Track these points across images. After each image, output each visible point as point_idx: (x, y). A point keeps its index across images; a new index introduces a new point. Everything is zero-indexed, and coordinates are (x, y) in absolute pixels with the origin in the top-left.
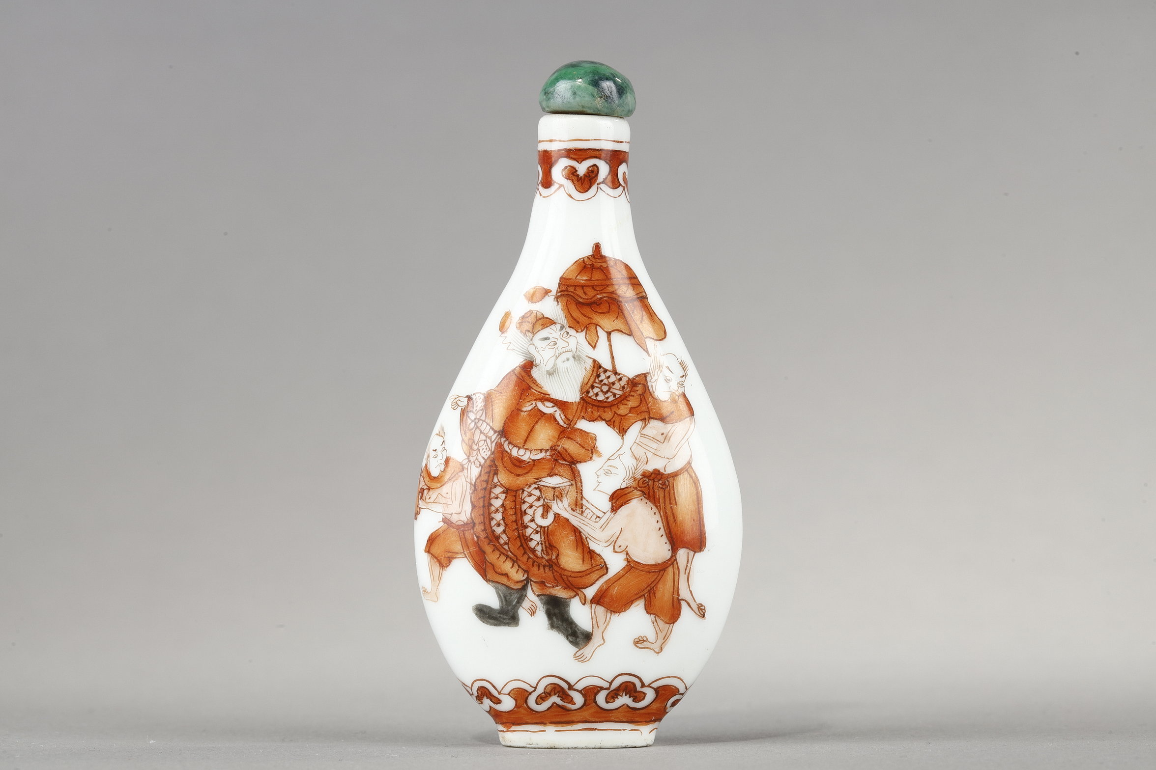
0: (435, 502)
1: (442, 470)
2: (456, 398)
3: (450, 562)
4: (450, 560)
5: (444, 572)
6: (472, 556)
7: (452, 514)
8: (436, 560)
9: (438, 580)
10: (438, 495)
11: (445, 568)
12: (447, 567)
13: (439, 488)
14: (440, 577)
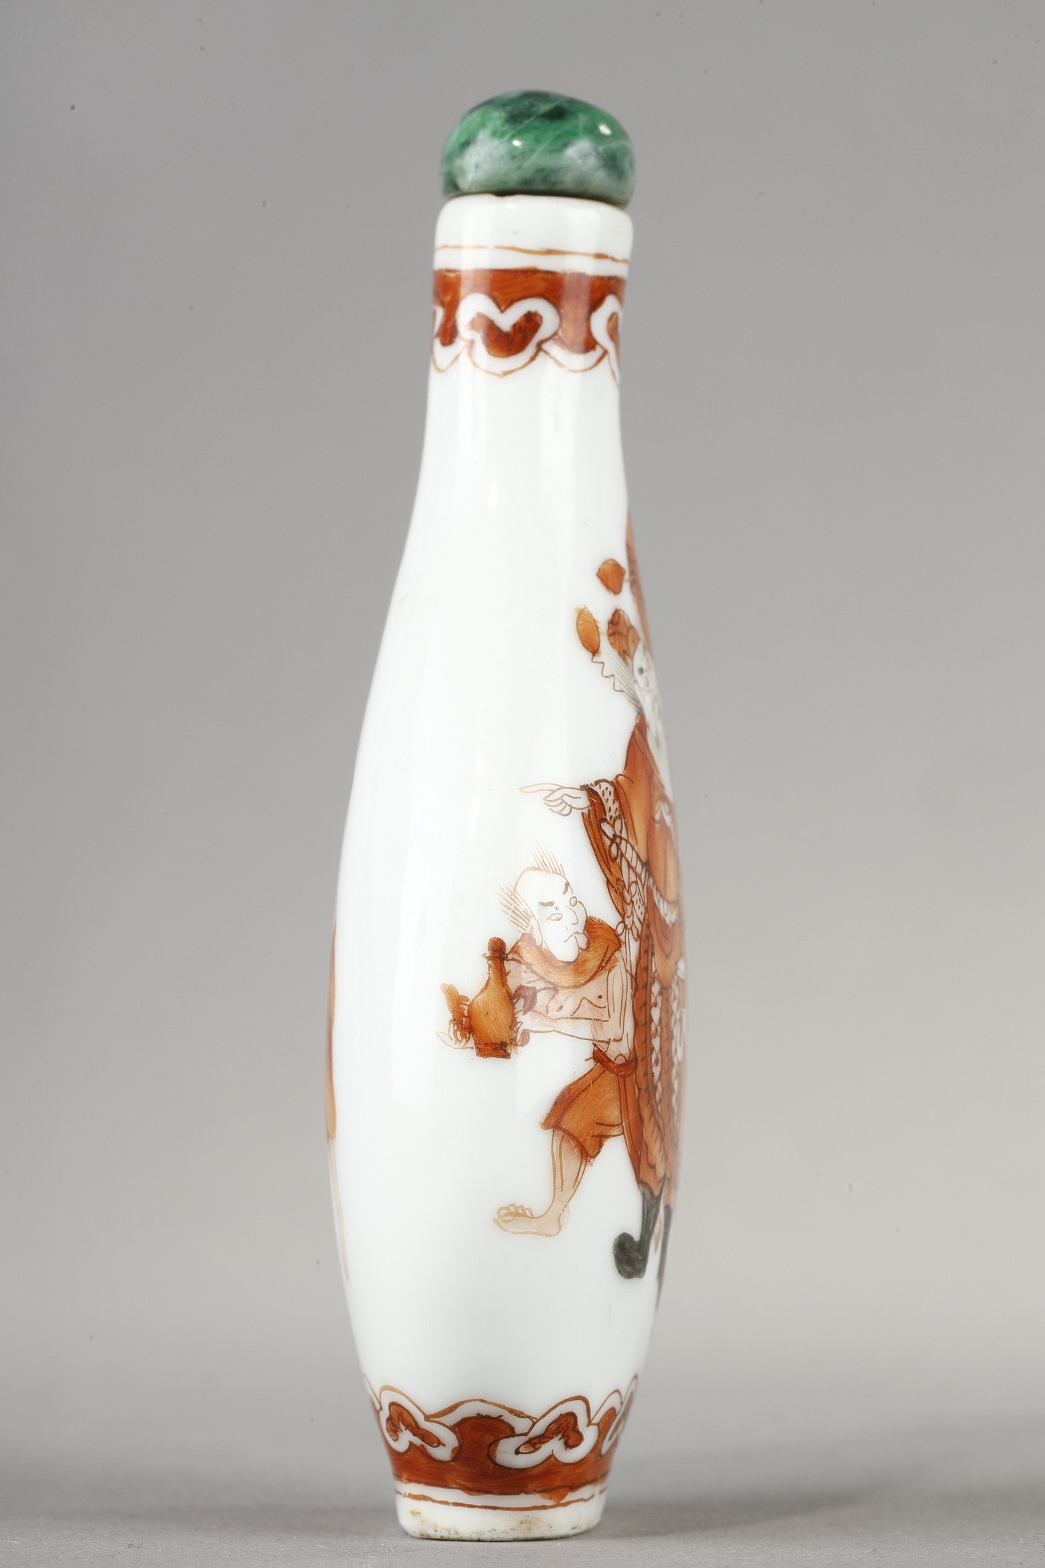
0: (575, 1016)
1: (584, 947)
3: (601, 1146)
4: (600, 1140)
5: (588, 1167)
6: (630, 1132)
7: (608, 1042)
8: (573, 1143)
9: (573, 1187)
10: (581, 1001)
11: (592, 1160)
12: (594, 1157)
13: (584, 985)
14: (579, 1180)
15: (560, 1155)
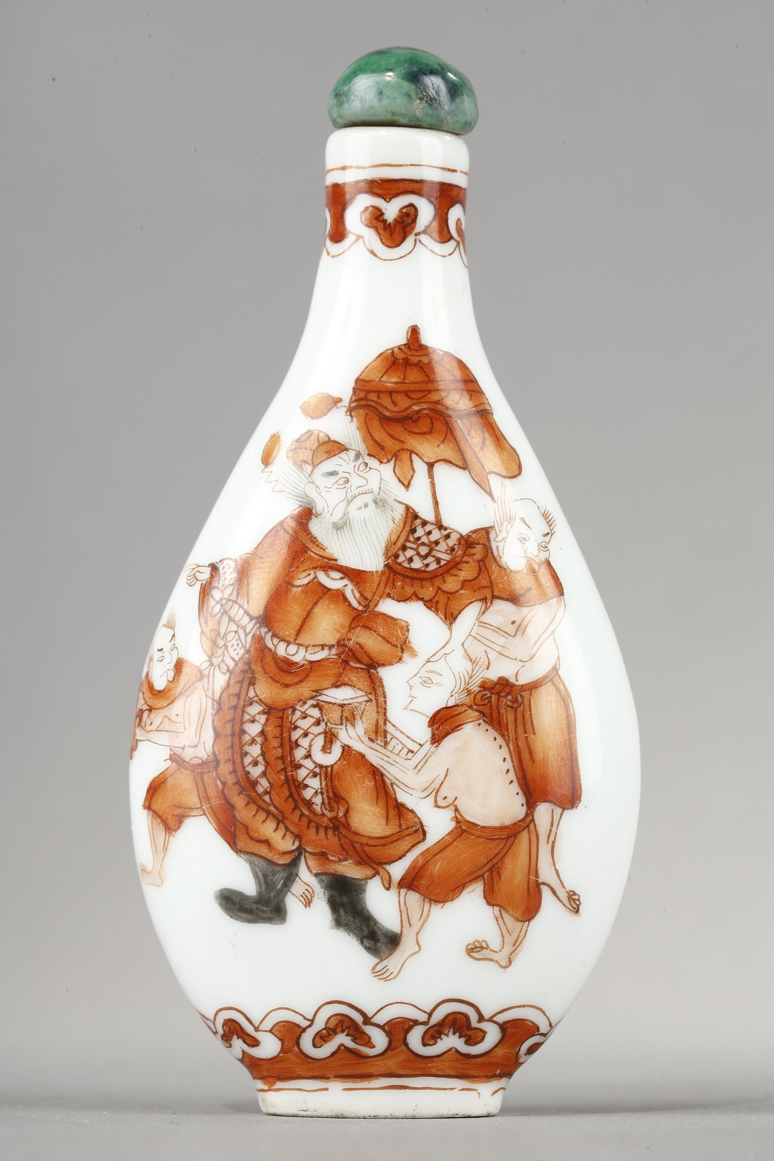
0: (159, 729)
1: (171, 679)
2: (193, 569)
3: (181, 822)
4: (180, 819)
5: (172, 838)
7: (183, 748)
8: (159, 820)
9: (163, 852)
10: (163, 719)
11: (174, 833)
12: (176, 830)
13: (166, 706)
14: (166, 846)
15: (153, 830)
